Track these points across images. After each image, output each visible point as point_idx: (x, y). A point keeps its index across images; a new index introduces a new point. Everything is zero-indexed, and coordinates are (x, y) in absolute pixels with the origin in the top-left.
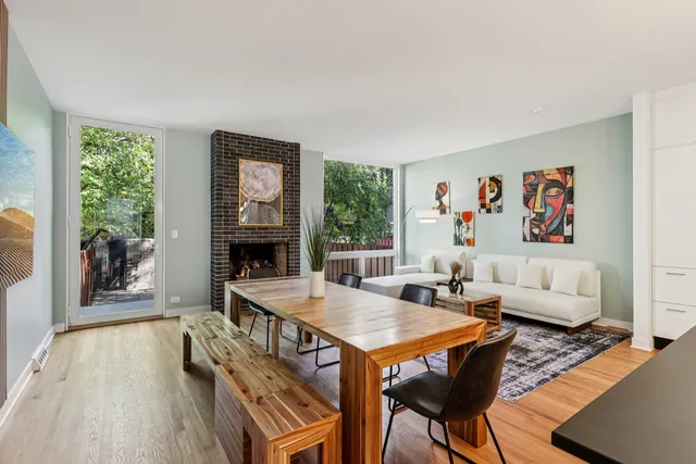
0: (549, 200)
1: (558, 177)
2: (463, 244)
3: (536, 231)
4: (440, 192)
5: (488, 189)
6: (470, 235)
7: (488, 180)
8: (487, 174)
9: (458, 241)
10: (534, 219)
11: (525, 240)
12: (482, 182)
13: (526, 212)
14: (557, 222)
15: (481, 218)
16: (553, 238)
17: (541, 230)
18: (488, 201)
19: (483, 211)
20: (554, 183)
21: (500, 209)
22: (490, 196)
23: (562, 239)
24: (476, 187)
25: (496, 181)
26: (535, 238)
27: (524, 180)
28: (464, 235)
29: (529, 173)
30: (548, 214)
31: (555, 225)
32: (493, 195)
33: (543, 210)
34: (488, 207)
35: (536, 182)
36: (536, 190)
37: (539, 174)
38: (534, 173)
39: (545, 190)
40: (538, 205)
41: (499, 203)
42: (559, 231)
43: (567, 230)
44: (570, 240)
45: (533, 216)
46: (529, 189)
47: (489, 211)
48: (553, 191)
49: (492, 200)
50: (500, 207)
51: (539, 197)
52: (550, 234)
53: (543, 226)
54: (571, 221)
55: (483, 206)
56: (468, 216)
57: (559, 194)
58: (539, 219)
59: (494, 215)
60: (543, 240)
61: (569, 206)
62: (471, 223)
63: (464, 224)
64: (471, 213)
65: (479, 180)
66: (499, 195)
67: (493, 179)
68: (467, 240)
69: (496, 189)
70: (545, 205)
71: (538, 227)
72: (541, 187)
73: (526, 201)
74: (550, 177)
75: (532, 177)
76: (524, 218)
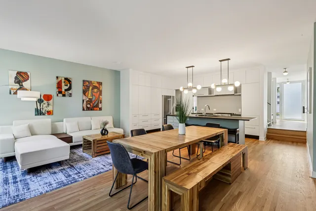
0: (94, 94)
1: (97, 85)
2: (43, 115)
3: (89, 106)
5: (63, 84)
6: (50, 108)
7: (64, 79)
8: (63, 75)
10: (88, 101)
11: (84, 110)
12: (59, 79)
13: (84, 98)
14: (96, 102)
15: (58, 99)
16: (95, 109)
17: (90, 105)
18: (63, 90)
19: (60, 95)
20: (96, 87)
21: (70, 95)
22: (64, 88)
23: (98, 109)
25: (68, 80)
26: (88, 109)
27: (84, 83)
28: (45, 109)
29: (86, 81)
30: (93, 99)
31: (96, 104)
32: (67, 88)
33: (92, 97)
34: (63, 93)
35: (89, 85)
36: (89, 88)
37: (90, 82)
38: (88, 81)
39: (92, 89)
40: (89, 95)
41: (70, 92)
42: (97, 106)
43: (100, 106)
44: (100, 109)
45: (88, 99)
46: (86, 88)
47: (64, 95)
48: (95, 90)
49: (66, 90)
50: (71, 94)
51: (90, 92)
52: (94, 107)
54: (101, 103)
55: (60, 92)
56: (48, 97)
57: (97, 92)
58: (90, 101)
59: (67, 98)
60: (91, 110)
61: (100, 97)
62: (51, 102)
63: (45, 102)
64: (51, 95)
65: (57, 77)
66: (70, 88)
67: (66, 79)
68: (48, 112)
69: (69, 85)
70: (92, 95)
71: (90, 104)
72: (91, 88)
73: (84, 92)
74: (94, 85)
75: (87, 83)
76: (83, 100)
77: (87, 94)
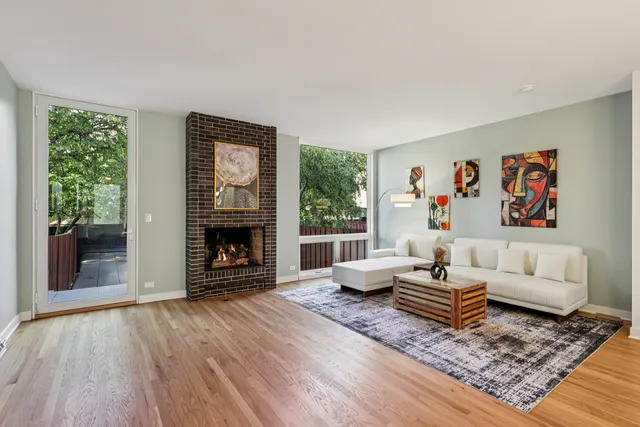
0: (530, 184)
1: (540, 160)
2: (438, 228)
3: (516, 215)
4: (415, 177)
5: (464, 173)
6: (445, 219)
7: (464, 164)
8: (463, 157)
9: (433, 225)
10: (513, 203)
11: (503, 224)
12: (458, 166)
13: (505, 196)
14: (538, 206)
15: (457, 202)
16: (533, 222)
17: (521, 214)
18: (464, 185)
19: (460, 195)
20: (535, 167)
21: (477, 193)
22: (466, 180)
23: (544, 223)
24: (452, 171)
25: (472, 165)
26: (515, 222)
27: (503, 164)
28: (440, 219)
29: (509, 157)
30: (529, 198)
31: (536, 210)
32: (470, 179)
33: (524, 194)
34: (464, 191)
35: (516, 165)
36: (515, 173)
37: (519, 158)
38: (514, 157)
39: (526, 173)
40: (518, 188)
41: (476, 187)
42: (541, 215)
43: (550, 214)
44: (552, 224)
45: (514, 199)
46: (508, 172)
47: (465, 195)
48: (535, 175)
49: (468, 185)
50: (477, 191)
51: (519, 180)
52: (532, 218)
53: (523, 210)
54: (553, 205)
55: (459, 190)
56: (443, 200)
57: (541, 177)
58: (520, 203)
59: (471, 199)
60: (523, 225)
61: (552, 189)
62: (446, 207)
63: (439, 208)
64: (446, 197)
65: (455, 164)
66: (476, 179)
67: (469, 163)
68: (443, 224)
69: (473, 174)
70: (526, 189)
71: (518, 211)
72: (521, 171)
73: (505, 185)
74: (531, 161)
75: (512, 161)
76: (503, 202)
77: (510, 187)
